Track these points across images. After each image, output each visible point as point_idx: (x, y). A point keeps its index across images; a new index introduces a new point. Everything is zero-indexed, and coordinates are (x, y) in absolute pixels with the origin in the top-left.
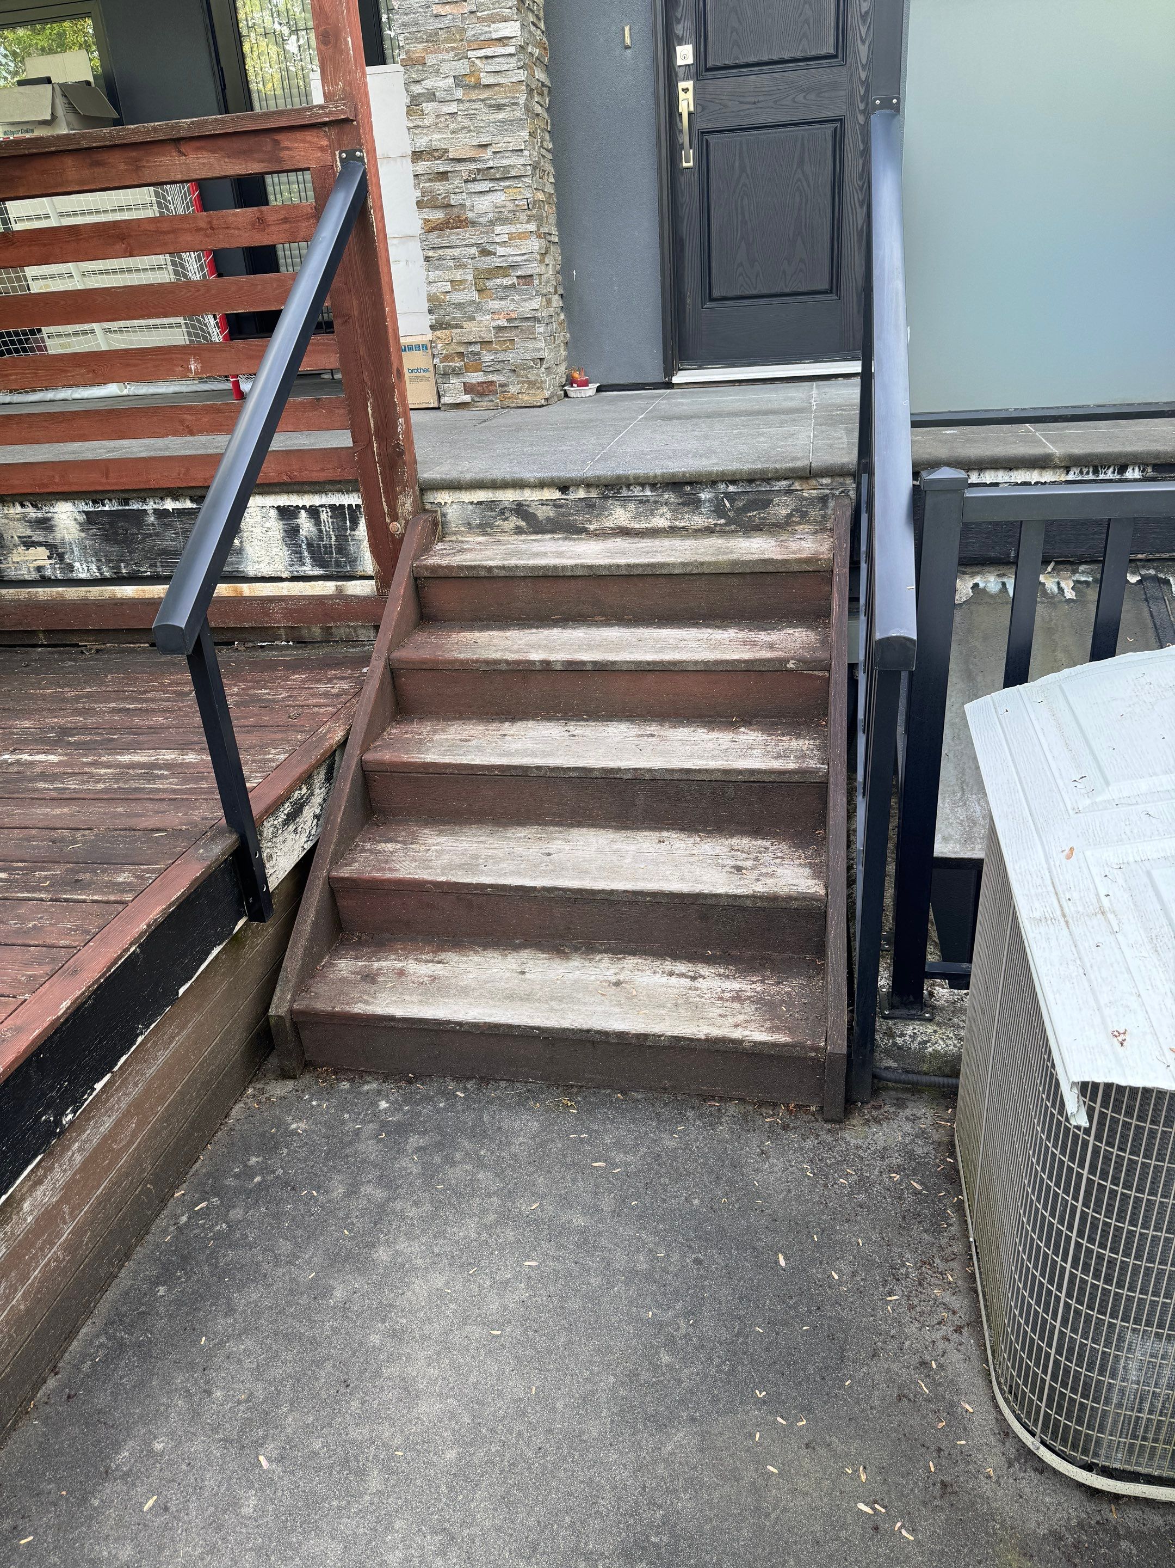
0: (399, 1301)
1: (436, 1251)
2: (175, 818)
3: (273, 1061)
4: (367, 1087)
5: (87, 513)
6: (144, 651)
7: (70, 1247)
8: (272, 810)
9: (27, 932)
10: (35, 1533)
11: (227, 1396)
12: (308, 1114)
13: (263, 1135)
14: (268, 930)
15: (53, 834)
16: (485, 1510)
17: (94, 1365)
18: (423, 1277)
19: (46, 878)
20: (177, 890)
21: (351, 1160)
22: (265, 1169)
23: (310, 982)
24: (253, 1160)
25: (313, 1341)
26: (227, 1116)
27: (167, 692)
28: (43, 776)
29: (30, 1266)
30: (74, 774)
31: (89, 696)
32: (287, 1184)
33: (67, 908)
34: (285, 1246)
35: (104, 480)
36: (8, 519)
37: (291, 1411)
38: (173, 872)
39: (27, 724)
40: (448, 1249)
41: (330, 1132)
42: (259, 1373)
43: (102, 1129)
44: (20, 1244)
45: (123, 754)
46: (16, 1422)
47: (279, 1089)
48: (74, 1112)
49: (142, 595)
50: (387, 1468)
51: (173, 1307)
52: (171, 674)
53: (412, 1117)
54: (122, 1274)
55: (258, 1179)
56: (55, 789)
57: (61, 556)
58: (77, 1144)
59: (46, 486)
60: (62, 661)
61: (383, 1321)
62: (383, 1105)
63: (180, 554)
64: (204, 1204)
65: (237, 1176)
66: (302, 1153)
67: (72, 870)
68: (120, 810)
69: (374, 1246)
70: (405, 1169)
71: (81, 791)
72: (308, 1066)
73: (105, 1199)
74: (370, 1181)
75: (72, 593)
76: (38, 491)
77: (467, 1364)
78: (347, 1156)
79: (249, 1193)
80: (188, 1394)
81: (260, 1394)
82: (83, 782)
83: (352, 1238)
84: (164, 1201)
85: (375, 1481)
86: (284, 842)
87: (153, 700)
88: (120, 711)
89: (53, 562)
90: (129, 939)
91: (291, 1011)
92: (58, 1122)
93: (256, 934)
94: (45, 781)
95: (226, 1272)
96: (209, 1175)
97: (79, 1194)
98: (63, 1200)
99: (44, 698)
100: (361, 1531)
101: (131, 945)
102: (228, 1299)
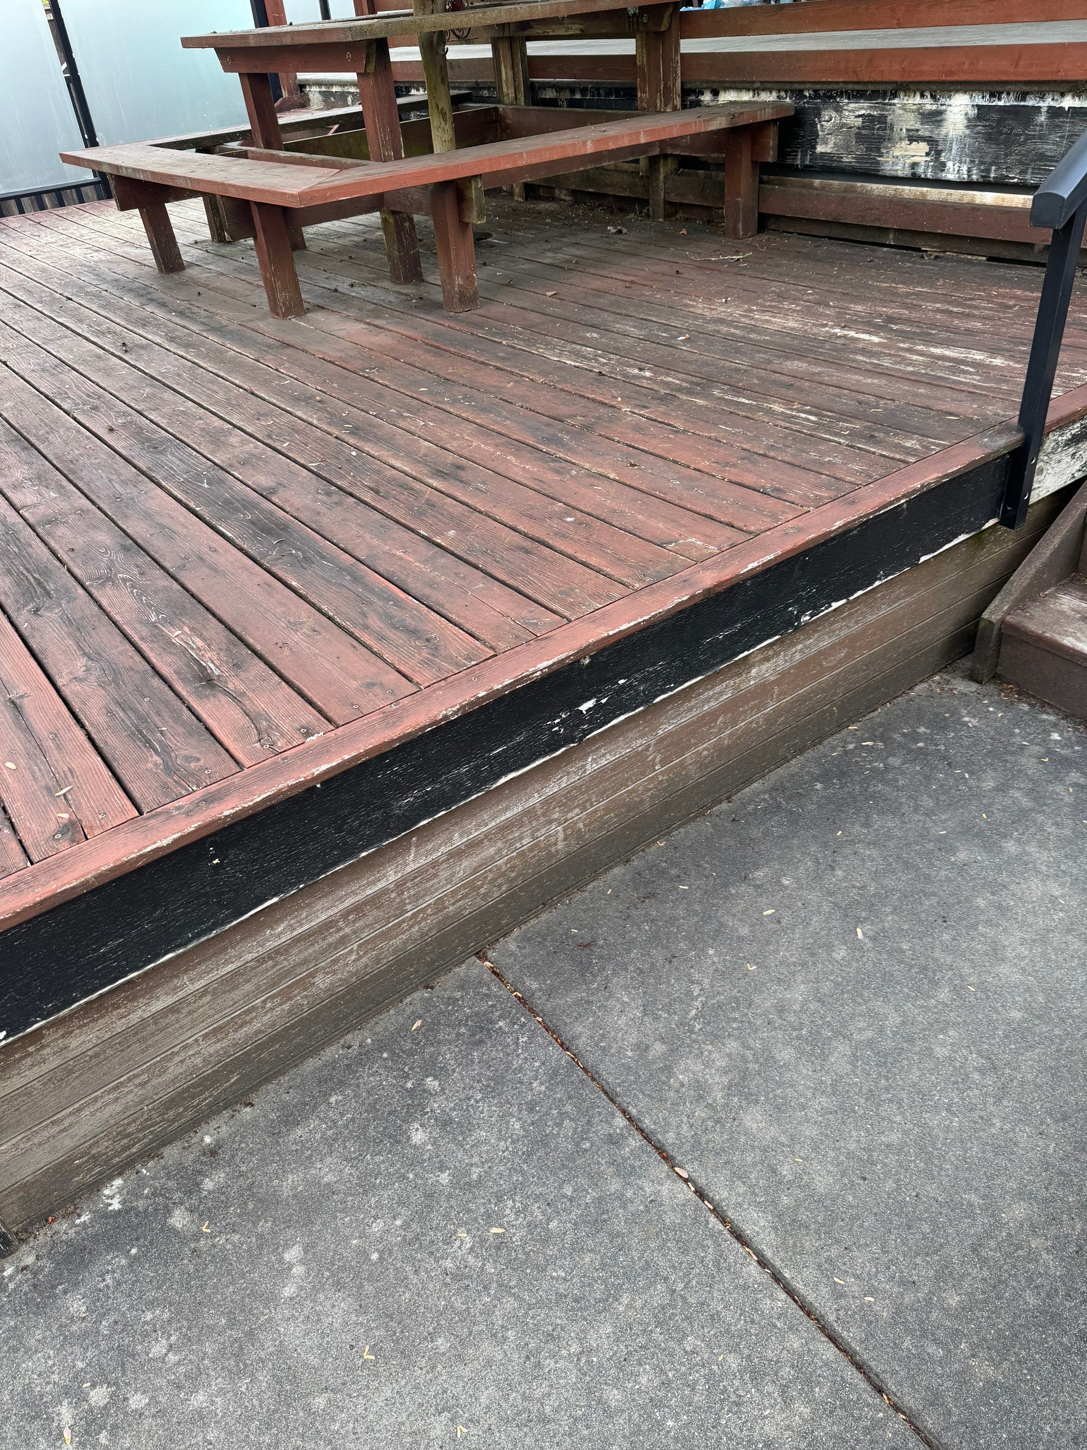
0: (1012, 887)
1: (1063, 867)
2: (970, 408)
3: (966, 663)
4: (1045, 717)
5: (979, 107)
6: (980, 263)
7: (770, 720)
8: (1063, 423)
9: (823, 464)
10: (690, 886)
11: (845, 877)
12: (984, 715)
13: (937, 715)
14: (1009, 541)
15: (861, 397)
16: (1031, 1067)
17: (756, 809)
18: (1042, 880)
19: (847, 429)
20: (955, 465)
21: (1009, 765)
22: (930, 740)
23: (1029, 603)
24: (922, 730)
25: (928, 878)
26: (911, 688)
27: (992, 302)
28: (864, 351)
29: (740, 716)
30: (890, 355)
31: (919, 295)
32: (945, 758)
33: (858, 455)
34: (927, 802)
35: (1011, 69)
36: (905, 110)
37: (892, 913)
38: (956, 450)
39: (859, 308)
40: (1075, 871)
41: (997, 737)
42: (876, 876)
43: (821, 644)
44: (741, 697)
45: (936, 347)
46: (695, 817)
47: (963, 686)
48: (812, 616)
49: (1000, 203)
50: (957, 991)
51: (823, 801)
52: (1000, 287)
53: (1081, 757)
54: (793, 762)
55: (921, 744)
56: (871, 363)
57: (938, 153)
58: (800, 646)
59: (951, 73)
60: (903, 262)
61: (993, 894)
62: (1056, 736)
63: (1057, 161)
64: (870, 743)
65: (904, 735)
66: (966, 742)
67: (869, 428)
68: (922, 391)
69: (1005, 836)
70: (1058, 794)
71: (893, 369)
72: (996, 678)
73: (803, 699)
74: (1020, 789)
75: (935, 194)
76: (943, 78)
77: (1057, 961)
78: (1006, 761)
79: (910, 751)
80: (817, 861)
81: (872, 889)
82: (896, 363)
83: (988, 823)
84: (841, 727)
85: (944, 994)
86: (1059, 462)
87: (976, 308)
88: (943, 311)
89: (928, 159)
90: (903, 491)
91: (1002, 621)
92: (798, 618)
93: (997, 542)
94: (864, 356)
95: (872, 797)
96: (881, 725)
97: (788, 684)
98: (777, 682)
99: (879, 290)
100: (920, 1019)
101: (904, 496)
102: (868, 817)
